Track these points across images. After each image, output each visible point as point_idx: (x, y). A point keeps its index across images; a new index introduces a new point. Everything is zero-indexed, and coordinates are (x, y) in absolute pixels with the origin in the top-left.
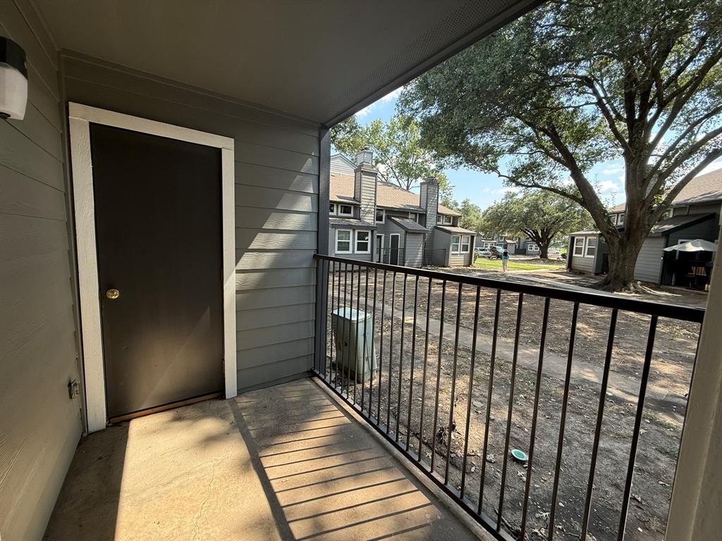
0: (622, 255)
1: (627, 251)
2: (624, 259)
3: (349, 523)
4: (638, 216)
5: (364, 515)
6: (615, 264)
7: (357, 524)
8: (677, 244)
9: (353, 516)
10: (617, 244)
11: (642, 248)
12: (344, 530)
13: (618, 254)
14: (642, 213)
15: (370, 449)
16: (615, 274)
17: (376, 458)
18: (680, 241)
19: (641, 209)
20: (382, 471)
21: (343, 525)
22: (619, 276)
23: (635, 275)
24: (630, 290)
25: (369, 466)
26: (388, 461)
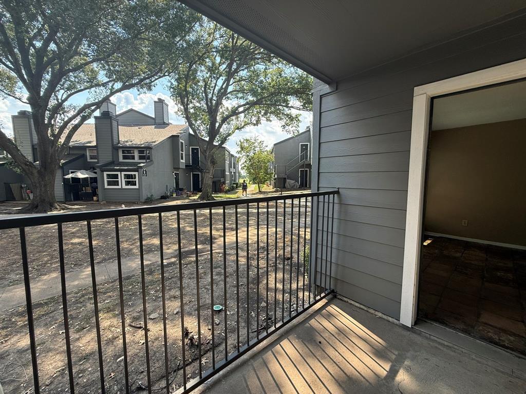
0: (43, 183)
1: (46, 179)
2: (45, 185)
3: (323, 386)
4: (51, 152)
5: (311, 375)
6: (38, 190)
7: (320, 380)
8: (69, 174)
9: (316, 383)
10: (36, 174)
11: (56, 177)
12: (329, 389)
13: (40, 182)
14: (53, 150)
15: (245, 378)
16: (40, 198)
17: (255, 372)
18: (70, 171)
19: (52, 147)
20: (269, 366)
21: (326, 389)
22: (44, 200)
23: (56, 197)
24: (57, 209)
25: (265, 377)
26: (257, 363)
